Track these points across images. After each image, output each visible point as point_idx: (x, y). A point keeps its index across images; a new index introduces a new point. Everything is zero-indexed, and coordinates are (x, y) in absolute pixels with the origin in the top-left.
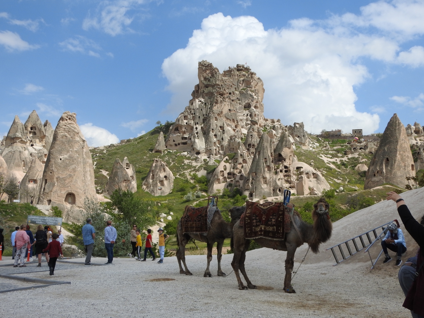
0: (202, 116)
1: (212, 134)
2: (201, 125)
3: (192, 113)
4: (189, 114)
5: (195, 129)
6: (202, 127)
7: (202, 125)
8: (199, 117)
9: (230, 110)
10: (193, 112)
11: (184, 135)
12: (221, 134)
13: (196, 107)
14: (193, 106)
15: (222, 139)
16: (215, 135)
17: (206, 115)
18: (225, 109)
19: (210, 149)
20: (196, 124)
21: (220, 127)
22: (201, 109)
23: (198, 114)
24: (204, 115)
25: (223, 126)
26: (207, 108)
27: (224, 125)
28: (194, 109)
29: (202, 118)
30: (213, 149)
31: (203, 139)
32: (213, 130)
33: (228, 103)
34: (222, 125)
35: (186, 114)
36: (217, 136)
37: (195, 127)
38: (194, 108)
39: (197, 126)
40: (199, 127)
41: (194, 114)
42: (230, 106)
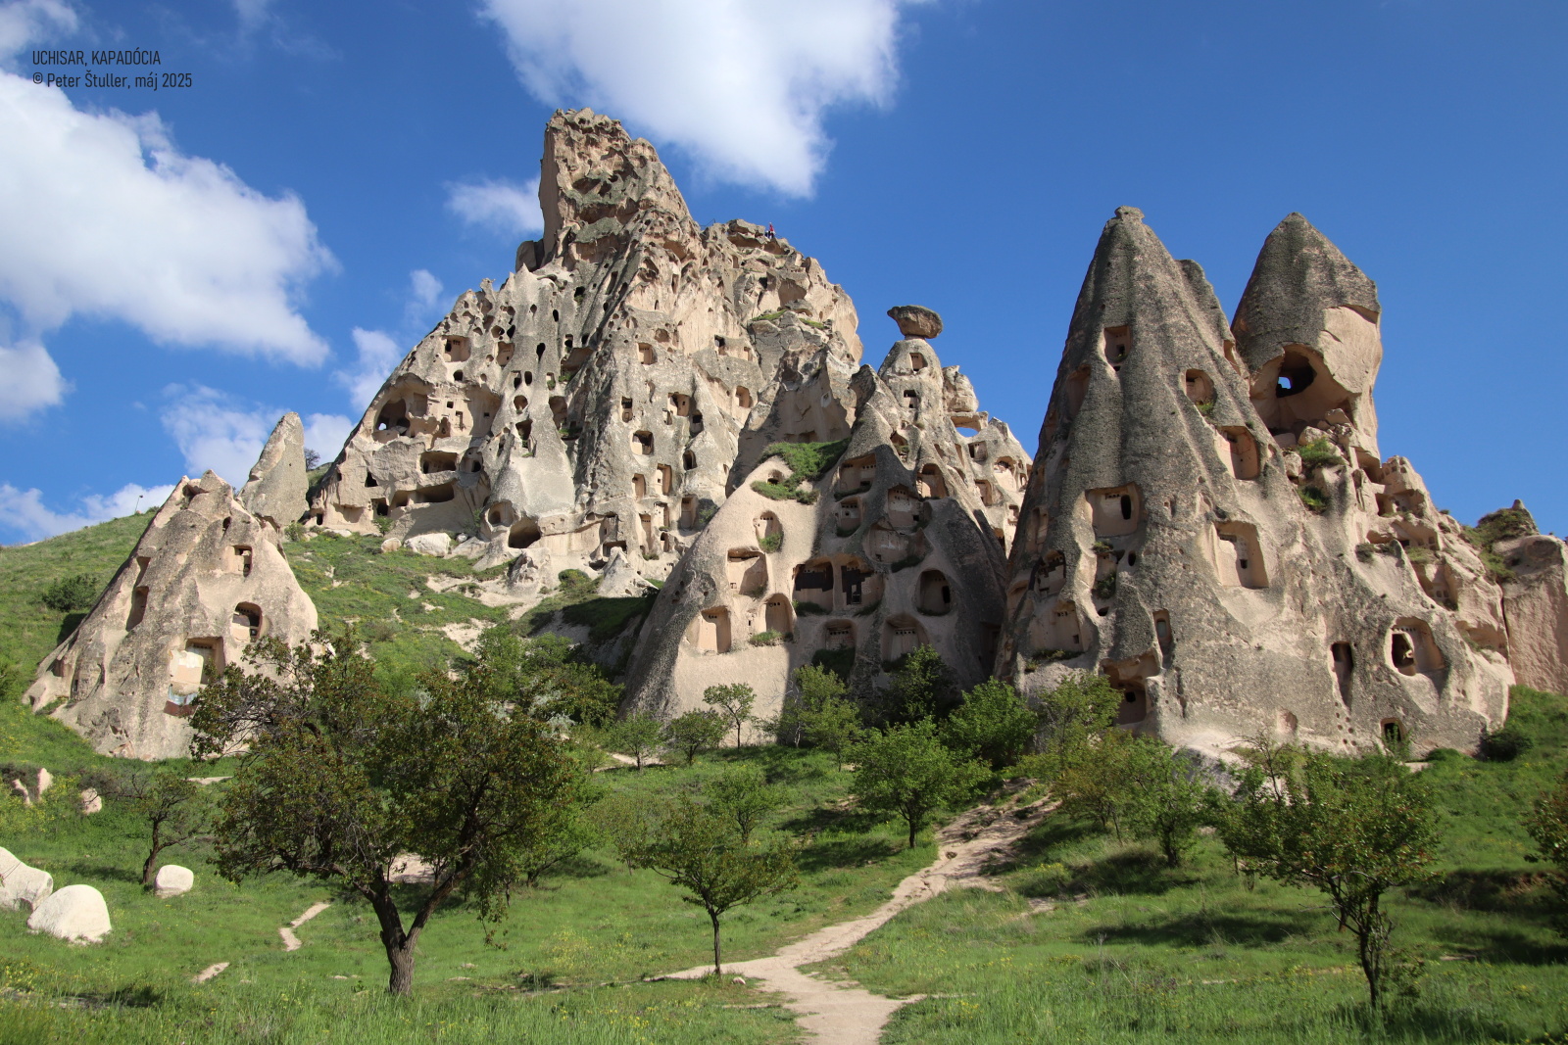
0: (560, 345)
1: (619, 429)
2: (552, 387)
3: (495, 323)
4: (478, 330)
5: (508, 405)
6: (554, 402)
7: (560, 390)
8: (541, 349)
9: (721, 342)
10: (501, 319)
11: (438, 441)
12: (678, 434)
13: (524, 298)
14: (508, 293)
15: (690, 462)
16: (646, 439)
17: (584, 339)
18: (695, 326)
19: (611, 509)
20: (517, 383)
21: (676, 398)
22: (551, 310)
23: (531, 334)
24: (569, 344)
25: (690, 393)
26: (592, 308)
27: (694, 388)
28: (511, 310)
29: (556, 355)
30: (631, 516)
31: (560, 461)
32: (628, 404)
33: (710, 303)
34: (685, 389)
35: (460, 328)
36: (656, 440)
37: (509, 395)
38: (512, 304)
39: (525, 390)
40: (539, 400)
41: (511, 333)
42: (721, 321)
